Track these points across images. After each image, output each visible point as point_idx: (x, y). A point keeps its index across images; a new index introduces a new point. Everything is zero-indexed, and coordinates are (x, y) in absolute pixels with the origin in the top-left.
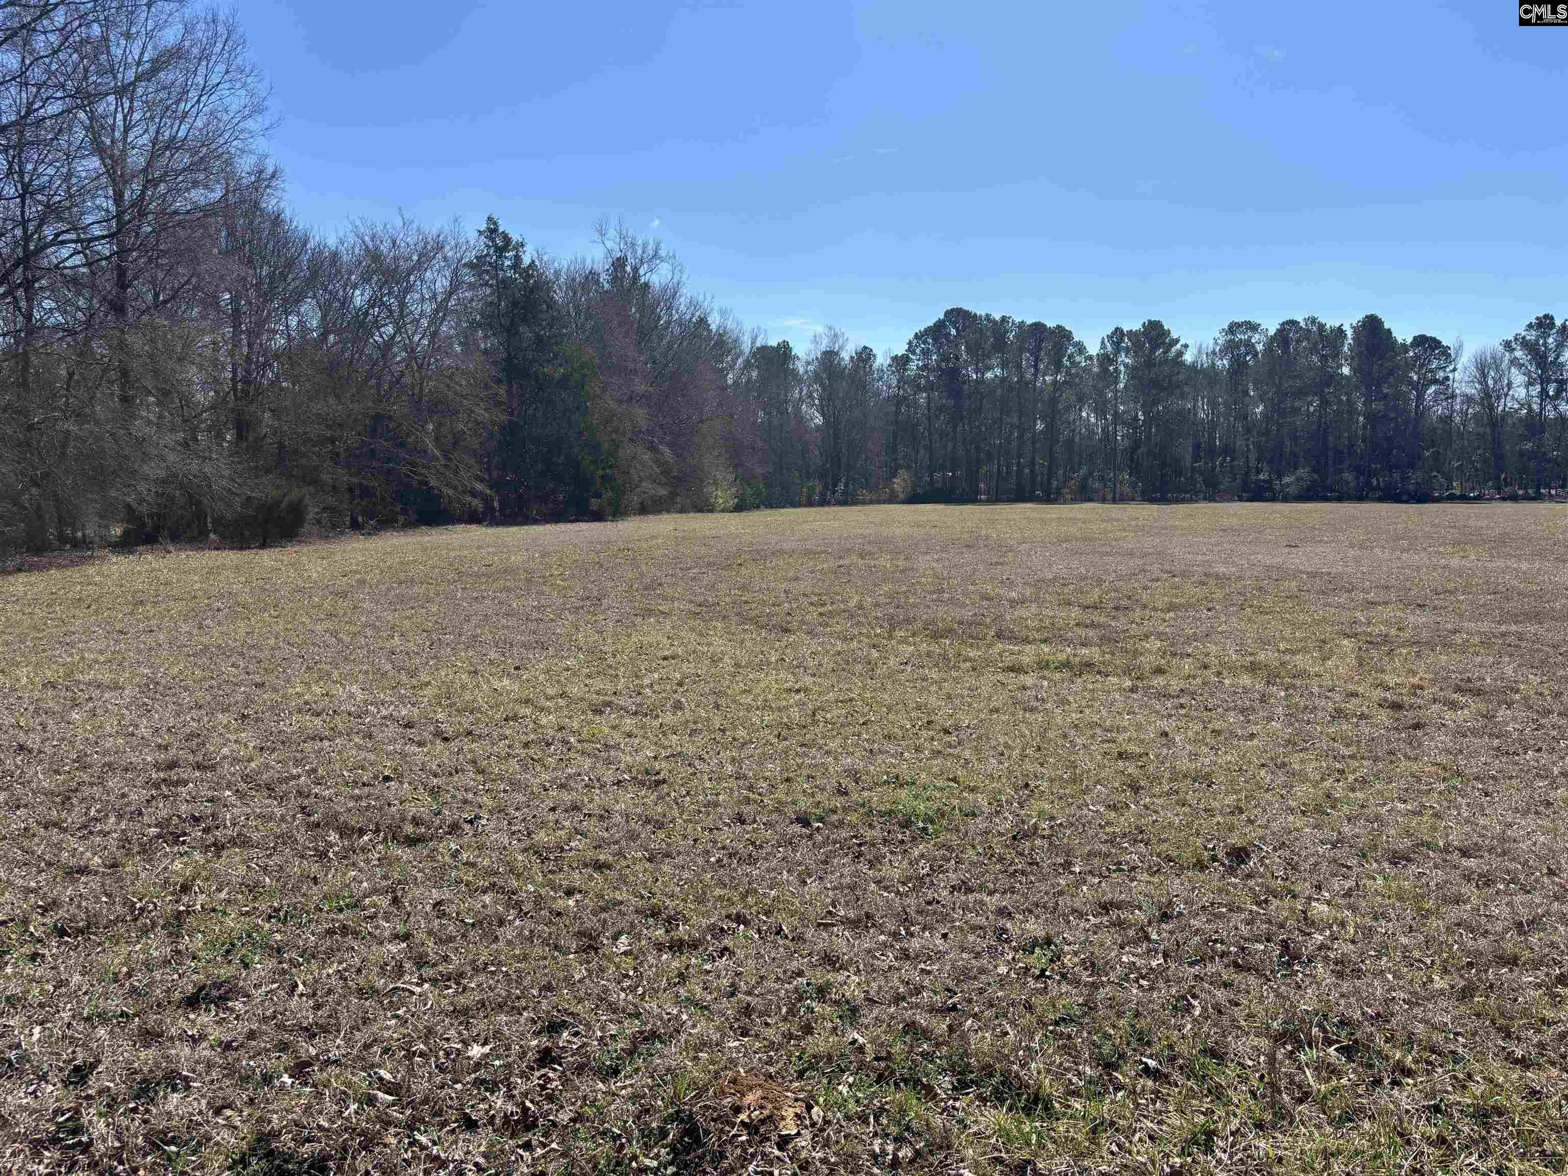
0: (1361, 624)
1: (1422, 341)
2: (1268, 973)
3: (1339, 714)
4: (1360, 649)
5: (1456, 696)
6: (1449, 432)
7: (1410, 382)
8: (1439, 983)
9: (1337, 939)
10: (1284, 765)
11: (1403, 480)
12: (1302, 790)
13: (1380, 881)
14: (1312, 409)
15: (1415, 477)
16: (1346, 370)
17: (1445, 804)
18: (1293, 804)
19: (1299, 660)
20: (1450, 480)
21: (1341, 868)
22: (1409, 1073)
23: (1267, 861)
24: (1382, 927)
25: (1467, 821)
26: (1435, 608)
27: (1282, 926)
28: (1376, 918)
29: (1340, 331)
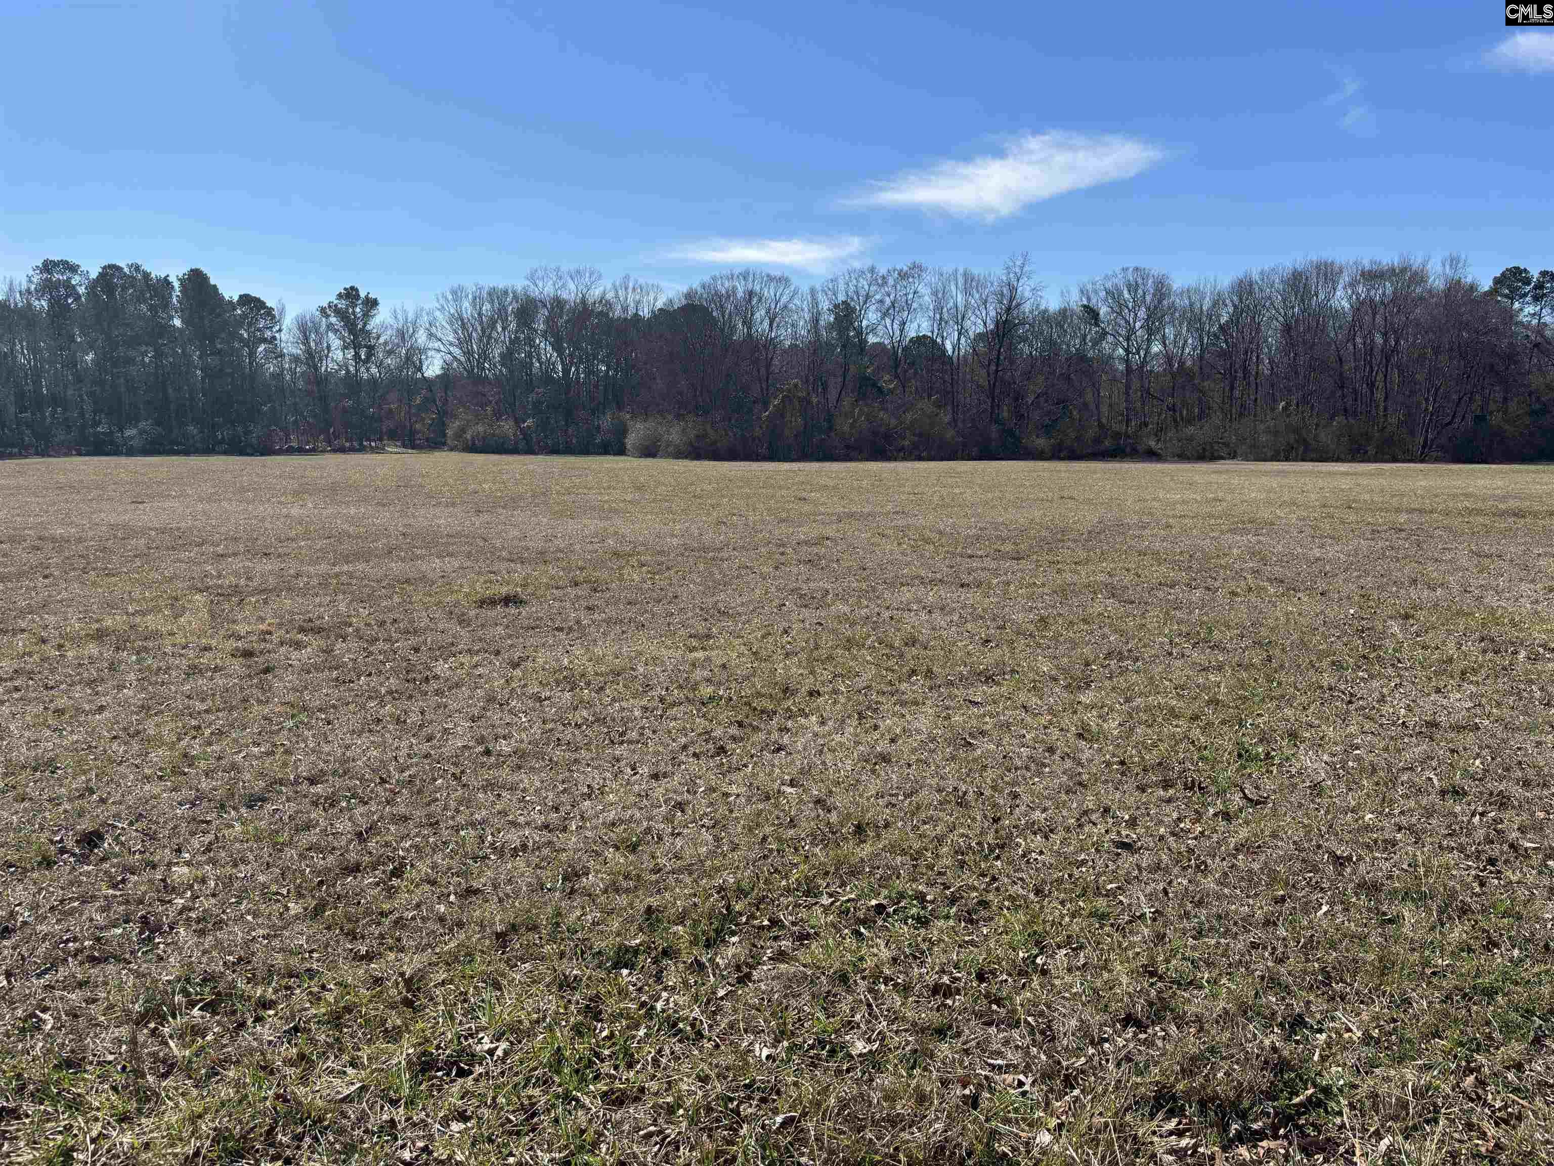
0: (212, 577)
1: (246, 299)
2: (127, 956)
3: (194, 670)
4: (212, 602)
5: (299, 636)
6: (283, 390)
7: (241, 339)
8: (295, 908)
9: (198, 897)
10: (138, 732)
11: (246, 433)
12: (158, 755)
13: (238, 827)
14: (147, 360)
15: (257, 432)
16: (177, 322)
17: (294, 739)
18: (148, 771)
19: (151, 622)
20: (287, 436)
21: (198, 824)
22: (271, 1005)
23: (123, 839)
24: (243, 871)
25: (313, 751)
26: (279, 556)
27: (141, 902)
28: (235, 865)
29: (166, 282)
